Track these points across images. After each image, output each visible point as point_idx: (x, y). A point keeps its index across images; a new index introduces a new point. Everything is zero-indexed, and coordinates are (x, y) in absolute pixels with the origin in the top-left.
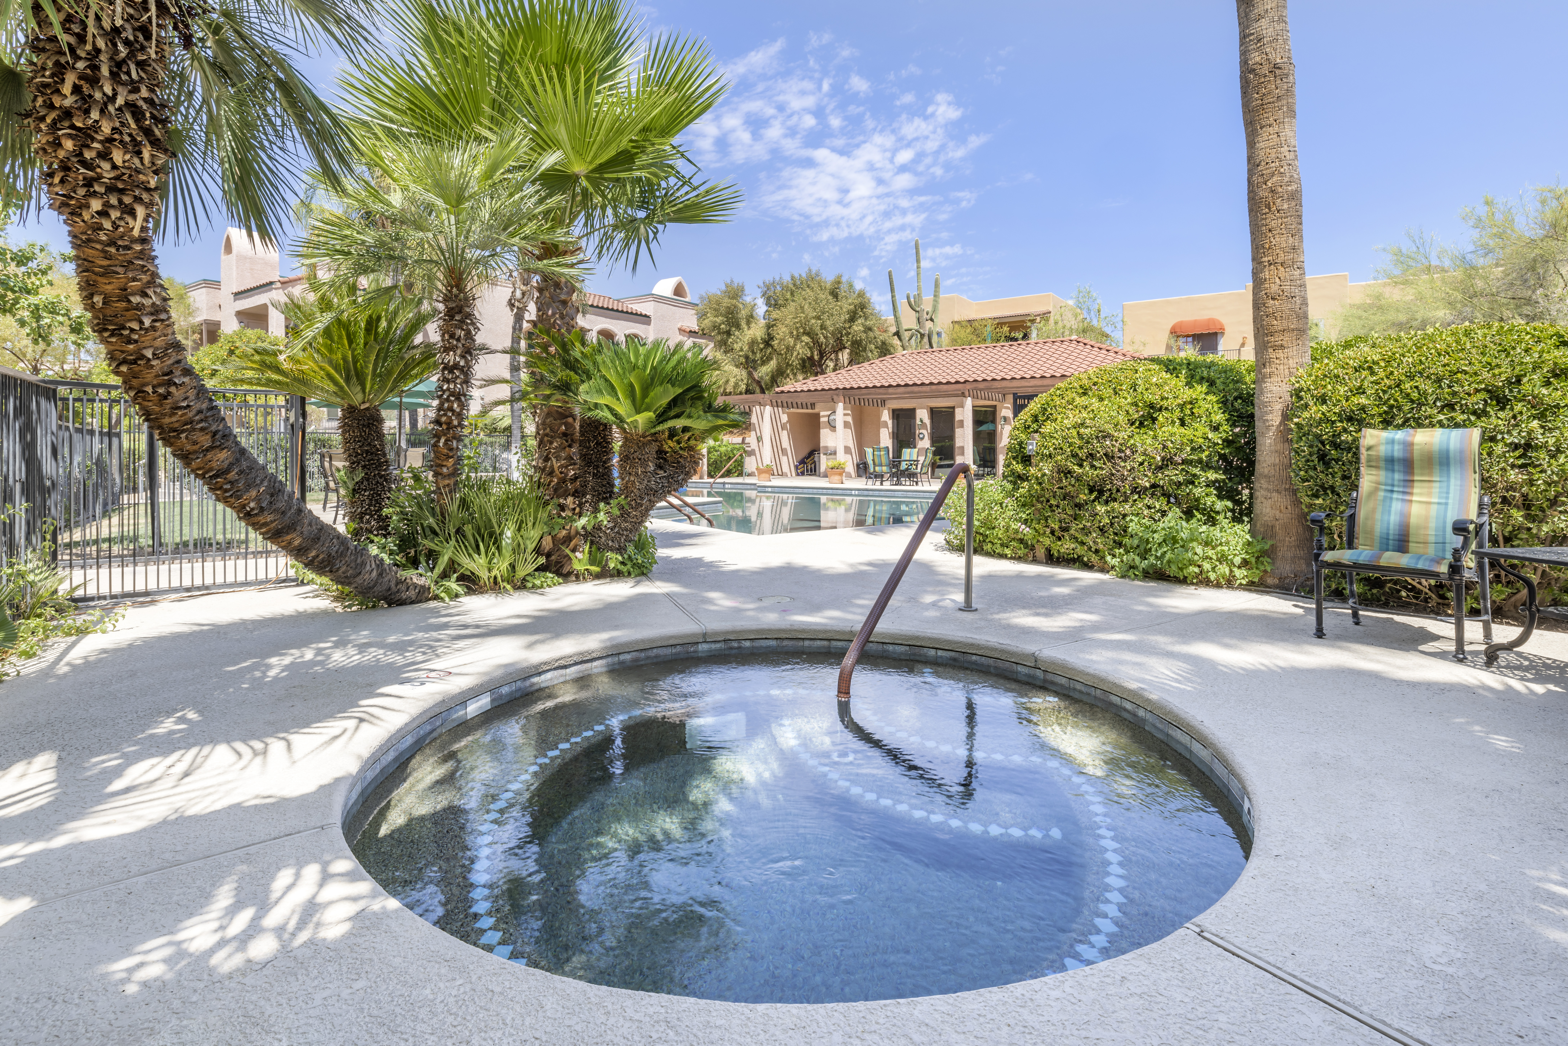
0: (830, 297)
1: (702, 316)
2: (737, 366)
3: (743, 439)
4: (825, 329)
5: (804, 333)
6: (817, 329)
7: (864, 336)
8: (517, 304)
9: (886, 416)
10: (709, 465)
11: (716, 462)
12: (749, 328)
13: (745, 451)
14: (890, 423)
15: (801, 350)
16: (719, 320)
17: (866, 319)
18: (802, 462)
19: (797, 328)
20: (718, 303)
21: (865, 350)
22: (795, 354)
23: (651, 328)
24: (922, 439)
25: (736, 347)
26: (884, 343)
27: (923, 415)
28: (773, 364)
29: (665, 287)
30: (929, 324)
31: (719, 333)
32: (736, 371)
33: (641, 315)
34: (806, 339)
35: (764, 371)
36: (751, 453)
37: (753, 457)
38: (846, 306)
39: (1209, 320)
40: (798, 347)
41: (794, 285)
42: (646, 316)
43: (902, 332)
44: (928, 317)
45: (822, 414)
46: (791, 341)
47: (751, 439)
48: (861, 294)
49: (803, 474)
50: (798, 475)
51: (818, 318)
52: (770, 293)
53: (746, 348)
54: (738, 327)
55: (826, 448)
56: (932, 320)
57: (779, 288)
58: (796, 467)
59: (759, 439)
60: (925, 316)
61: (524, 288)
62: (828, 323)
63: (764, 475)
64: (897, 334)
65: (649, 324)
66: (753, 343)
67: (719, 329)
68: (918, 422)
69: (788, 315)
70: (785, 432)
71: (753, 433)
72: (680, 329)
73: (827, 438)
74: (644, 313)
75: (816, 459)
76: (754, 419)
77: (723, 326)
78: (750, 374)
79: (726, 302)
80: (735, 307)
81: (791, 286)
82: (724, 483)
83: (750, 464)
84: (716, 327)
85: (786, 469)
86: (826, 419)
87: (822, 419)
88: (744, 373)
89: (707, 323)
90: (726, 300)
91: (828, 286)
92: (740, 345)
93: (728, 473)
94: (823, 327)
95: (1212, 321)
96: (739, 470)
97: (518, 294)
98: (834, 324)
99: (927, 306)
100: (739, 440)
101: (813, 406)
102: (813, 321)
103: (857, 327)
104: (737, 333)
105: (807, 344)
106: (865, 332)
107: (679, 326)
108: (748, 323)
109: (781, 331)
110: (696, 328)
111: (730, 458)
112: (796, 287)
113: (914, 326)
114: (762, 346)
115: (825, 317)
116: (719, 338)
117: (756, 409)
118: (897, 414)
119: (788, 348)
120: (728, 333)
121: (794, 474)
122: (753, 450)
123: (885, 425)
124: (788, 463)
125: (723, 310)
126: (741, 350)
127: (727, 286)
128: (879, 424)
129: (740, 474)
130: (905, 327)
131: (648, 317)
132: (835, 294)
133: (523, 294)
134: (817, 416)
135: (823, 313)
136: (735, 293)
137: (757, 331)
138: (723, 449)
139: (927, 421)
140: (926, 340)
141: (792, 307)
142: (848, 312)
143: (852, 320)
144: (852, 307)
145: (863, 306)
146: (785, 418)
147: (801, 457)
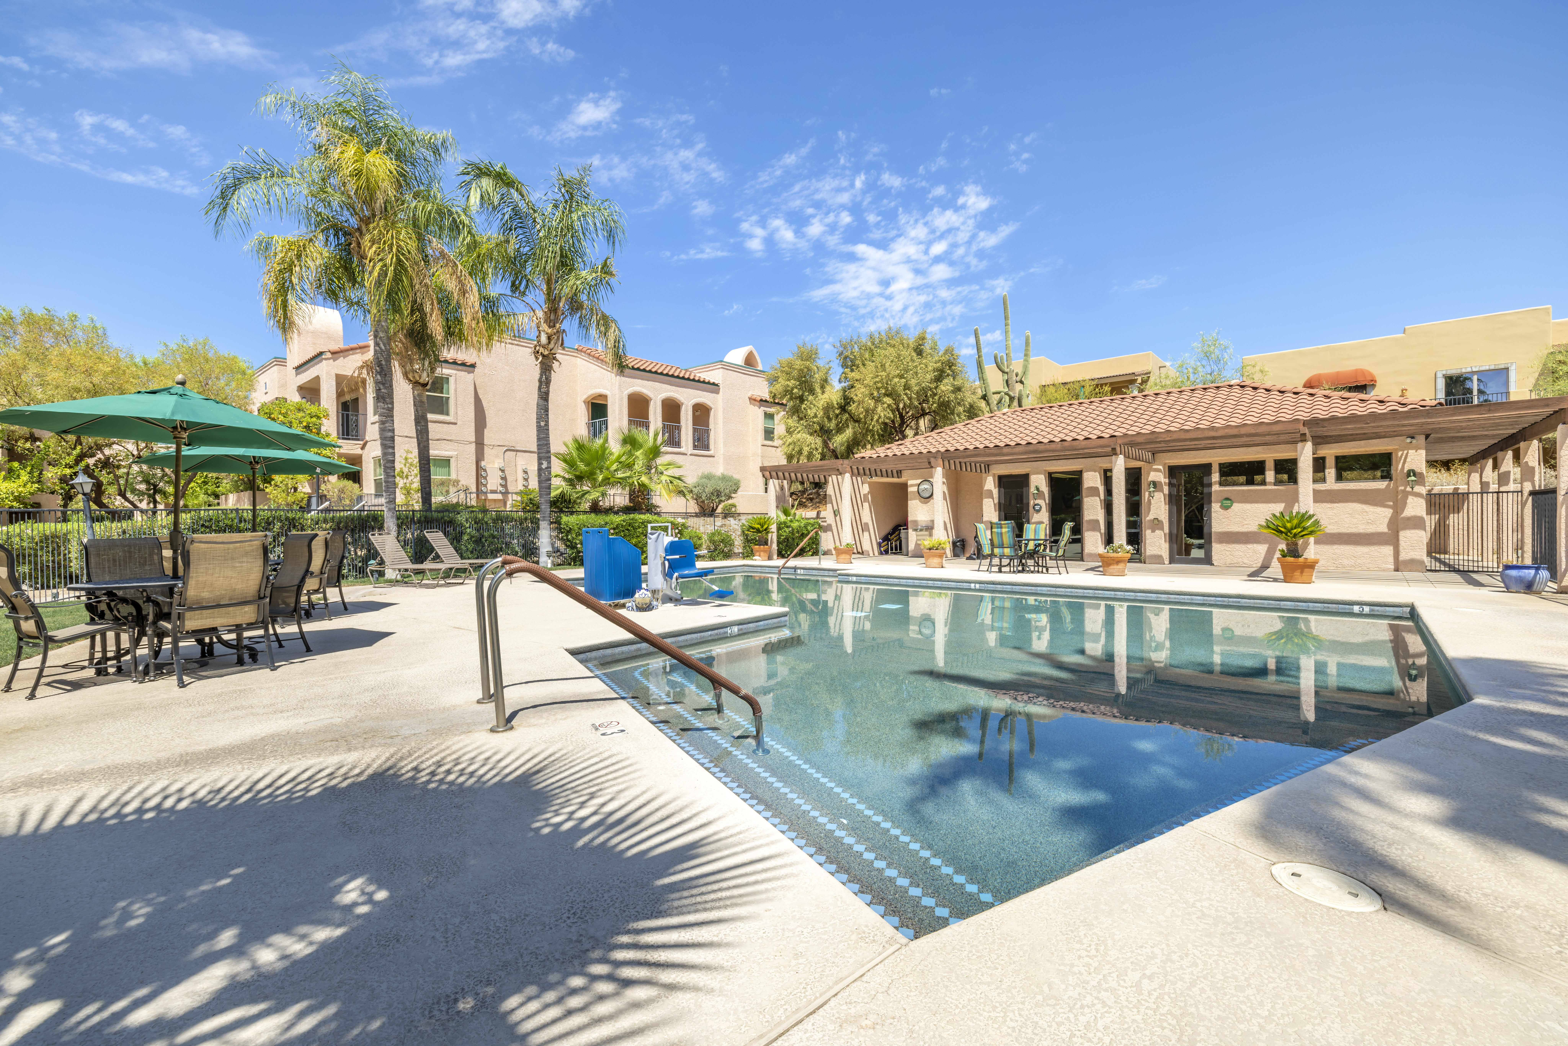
0: (914, 354)
1: (773, 380)
2: (811, 434)
3: (818, 513)
4: (909, 389)
5: (886, 395)
6: (900, 389)
7: (952, 397)
8: (542, 350)
9: (990, 484)
10: (779, 543)
11: (787, 539)
12: (823, 392)
13: (820, 527)
14: (995, 492)
15: (883, 413)
16: (792, 383)
17: (954, 379)
18: (886, 539)
19: (878, 389)
20: (790, 365)
21: (952, 413)
22: (876, 417)
23: (720, 397)
24: (1038, 511)
25: (811, 413)
26: (971, 406)
27: (1039, 482)
28: (849, 433)
29: (737, 356)
30: (1019, 387)
31: (791, 399)
32: (810, 439)
33: (709, 383)
34: (888, 400)
35: (839, 441)
36: (828, 528)
37: (830, 533)
38: (931, 364)
39: (1356, 370)
40: (879, 409)
41: (873, 344)
42: (714, 384)
43: (990, 394)
44: (1018, 379)
45: (910, 482)
46: (872, 403)
47: (827, 513)
48: (949, 351)
49: (886, 552)
50: (881, 553)
51: (901, 377)
52: (848, 353)
53: (820, 414)
54: (812, 391)
55: (915, 522)
56: (1021, 382)
57: (856, 349)
58: (879, 545)
59: (836, 513)
60: (1014, 378)
61: (550, 331)
62: (913, 382)
63: (843, 556)
64: (984, 397)
65: (717, 392)
66: (828, 408)
67: (791, 393)
68: (1033, 490)
69: (868, 374)
70: (866, 505)
71: (829, 506)
72: (750, 399)
73: (917, 512)
74: (712, 381)
75: (903, 535)
76: (830, 490)
77: (795, 390)
78: (825, 444)
79: (798, 364)
80: (809, 369)
81: (869, 344)
82: (795, 568)
83: (827, 541)
84: (788, 392)
85: (867, 546)
86: (915, 489)
87: (910, 489)
88: (819, 441)
89: (779, 387)
90: (799, 362)
91: (912, 342)
92: (814, 410)
93: (802, 553)
94: (907, 387)
95: (1362, 372)
96: (813, 548)
97: (544, 339)
98: (918, 384)
99: (1016, 366)
100: (812, 514)
101: (899, 473)
102: (896, 380)
103: (946, 386)
104: (811, 398)
105: (889, 406)
106: (953, 392)
107: (749, 395)
108: (823, 387)
109: (859, 393)
110: (766, 396)
111: (803, 536)
112: (874, 346)
113: (1002, 388)
114: (837, 412)
115: (909, 375)
116: (791, 403)
117: (833, 479)
118: (1003, 481)
119: (867, 411)
120: (802, 399)
121: (876, 553)
122: (830, 526)
123: (990, 494)
124: (870, 541)
125: (795, 373)
126: (816, 416)
127: (799, 348)
128: (980, 494)
129: (816, 553)
130: (993, 390)
131: (717, 385)
132: (919, 352)
133: (549, 338)
134: (905, 486)
135: (907, 371)
136: (809, 356)
137: (833, 394)
138: (795, 525)
139: (1045, 489)
140: (1016, 403)
141: (871, 366)
142: (934, 370)
143: (939, 379)
144: (939, 364)
145: (951, 365)
146: (865, 489)
147: (884, 533)
